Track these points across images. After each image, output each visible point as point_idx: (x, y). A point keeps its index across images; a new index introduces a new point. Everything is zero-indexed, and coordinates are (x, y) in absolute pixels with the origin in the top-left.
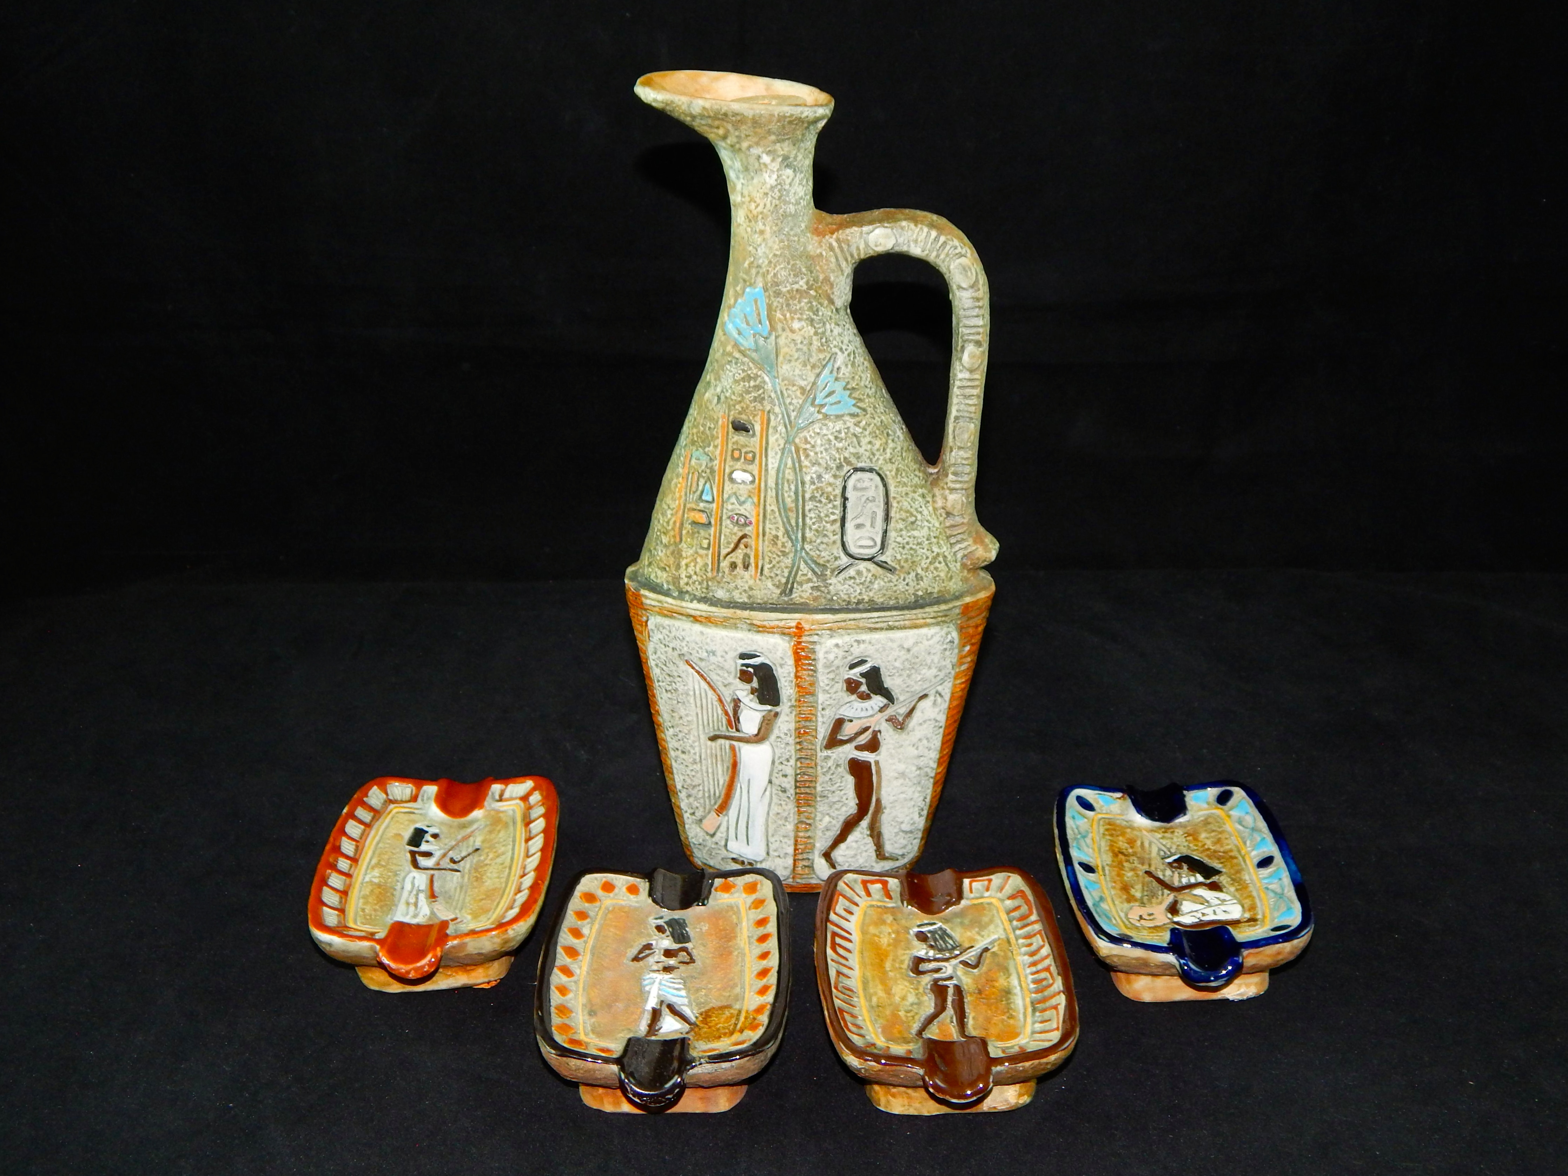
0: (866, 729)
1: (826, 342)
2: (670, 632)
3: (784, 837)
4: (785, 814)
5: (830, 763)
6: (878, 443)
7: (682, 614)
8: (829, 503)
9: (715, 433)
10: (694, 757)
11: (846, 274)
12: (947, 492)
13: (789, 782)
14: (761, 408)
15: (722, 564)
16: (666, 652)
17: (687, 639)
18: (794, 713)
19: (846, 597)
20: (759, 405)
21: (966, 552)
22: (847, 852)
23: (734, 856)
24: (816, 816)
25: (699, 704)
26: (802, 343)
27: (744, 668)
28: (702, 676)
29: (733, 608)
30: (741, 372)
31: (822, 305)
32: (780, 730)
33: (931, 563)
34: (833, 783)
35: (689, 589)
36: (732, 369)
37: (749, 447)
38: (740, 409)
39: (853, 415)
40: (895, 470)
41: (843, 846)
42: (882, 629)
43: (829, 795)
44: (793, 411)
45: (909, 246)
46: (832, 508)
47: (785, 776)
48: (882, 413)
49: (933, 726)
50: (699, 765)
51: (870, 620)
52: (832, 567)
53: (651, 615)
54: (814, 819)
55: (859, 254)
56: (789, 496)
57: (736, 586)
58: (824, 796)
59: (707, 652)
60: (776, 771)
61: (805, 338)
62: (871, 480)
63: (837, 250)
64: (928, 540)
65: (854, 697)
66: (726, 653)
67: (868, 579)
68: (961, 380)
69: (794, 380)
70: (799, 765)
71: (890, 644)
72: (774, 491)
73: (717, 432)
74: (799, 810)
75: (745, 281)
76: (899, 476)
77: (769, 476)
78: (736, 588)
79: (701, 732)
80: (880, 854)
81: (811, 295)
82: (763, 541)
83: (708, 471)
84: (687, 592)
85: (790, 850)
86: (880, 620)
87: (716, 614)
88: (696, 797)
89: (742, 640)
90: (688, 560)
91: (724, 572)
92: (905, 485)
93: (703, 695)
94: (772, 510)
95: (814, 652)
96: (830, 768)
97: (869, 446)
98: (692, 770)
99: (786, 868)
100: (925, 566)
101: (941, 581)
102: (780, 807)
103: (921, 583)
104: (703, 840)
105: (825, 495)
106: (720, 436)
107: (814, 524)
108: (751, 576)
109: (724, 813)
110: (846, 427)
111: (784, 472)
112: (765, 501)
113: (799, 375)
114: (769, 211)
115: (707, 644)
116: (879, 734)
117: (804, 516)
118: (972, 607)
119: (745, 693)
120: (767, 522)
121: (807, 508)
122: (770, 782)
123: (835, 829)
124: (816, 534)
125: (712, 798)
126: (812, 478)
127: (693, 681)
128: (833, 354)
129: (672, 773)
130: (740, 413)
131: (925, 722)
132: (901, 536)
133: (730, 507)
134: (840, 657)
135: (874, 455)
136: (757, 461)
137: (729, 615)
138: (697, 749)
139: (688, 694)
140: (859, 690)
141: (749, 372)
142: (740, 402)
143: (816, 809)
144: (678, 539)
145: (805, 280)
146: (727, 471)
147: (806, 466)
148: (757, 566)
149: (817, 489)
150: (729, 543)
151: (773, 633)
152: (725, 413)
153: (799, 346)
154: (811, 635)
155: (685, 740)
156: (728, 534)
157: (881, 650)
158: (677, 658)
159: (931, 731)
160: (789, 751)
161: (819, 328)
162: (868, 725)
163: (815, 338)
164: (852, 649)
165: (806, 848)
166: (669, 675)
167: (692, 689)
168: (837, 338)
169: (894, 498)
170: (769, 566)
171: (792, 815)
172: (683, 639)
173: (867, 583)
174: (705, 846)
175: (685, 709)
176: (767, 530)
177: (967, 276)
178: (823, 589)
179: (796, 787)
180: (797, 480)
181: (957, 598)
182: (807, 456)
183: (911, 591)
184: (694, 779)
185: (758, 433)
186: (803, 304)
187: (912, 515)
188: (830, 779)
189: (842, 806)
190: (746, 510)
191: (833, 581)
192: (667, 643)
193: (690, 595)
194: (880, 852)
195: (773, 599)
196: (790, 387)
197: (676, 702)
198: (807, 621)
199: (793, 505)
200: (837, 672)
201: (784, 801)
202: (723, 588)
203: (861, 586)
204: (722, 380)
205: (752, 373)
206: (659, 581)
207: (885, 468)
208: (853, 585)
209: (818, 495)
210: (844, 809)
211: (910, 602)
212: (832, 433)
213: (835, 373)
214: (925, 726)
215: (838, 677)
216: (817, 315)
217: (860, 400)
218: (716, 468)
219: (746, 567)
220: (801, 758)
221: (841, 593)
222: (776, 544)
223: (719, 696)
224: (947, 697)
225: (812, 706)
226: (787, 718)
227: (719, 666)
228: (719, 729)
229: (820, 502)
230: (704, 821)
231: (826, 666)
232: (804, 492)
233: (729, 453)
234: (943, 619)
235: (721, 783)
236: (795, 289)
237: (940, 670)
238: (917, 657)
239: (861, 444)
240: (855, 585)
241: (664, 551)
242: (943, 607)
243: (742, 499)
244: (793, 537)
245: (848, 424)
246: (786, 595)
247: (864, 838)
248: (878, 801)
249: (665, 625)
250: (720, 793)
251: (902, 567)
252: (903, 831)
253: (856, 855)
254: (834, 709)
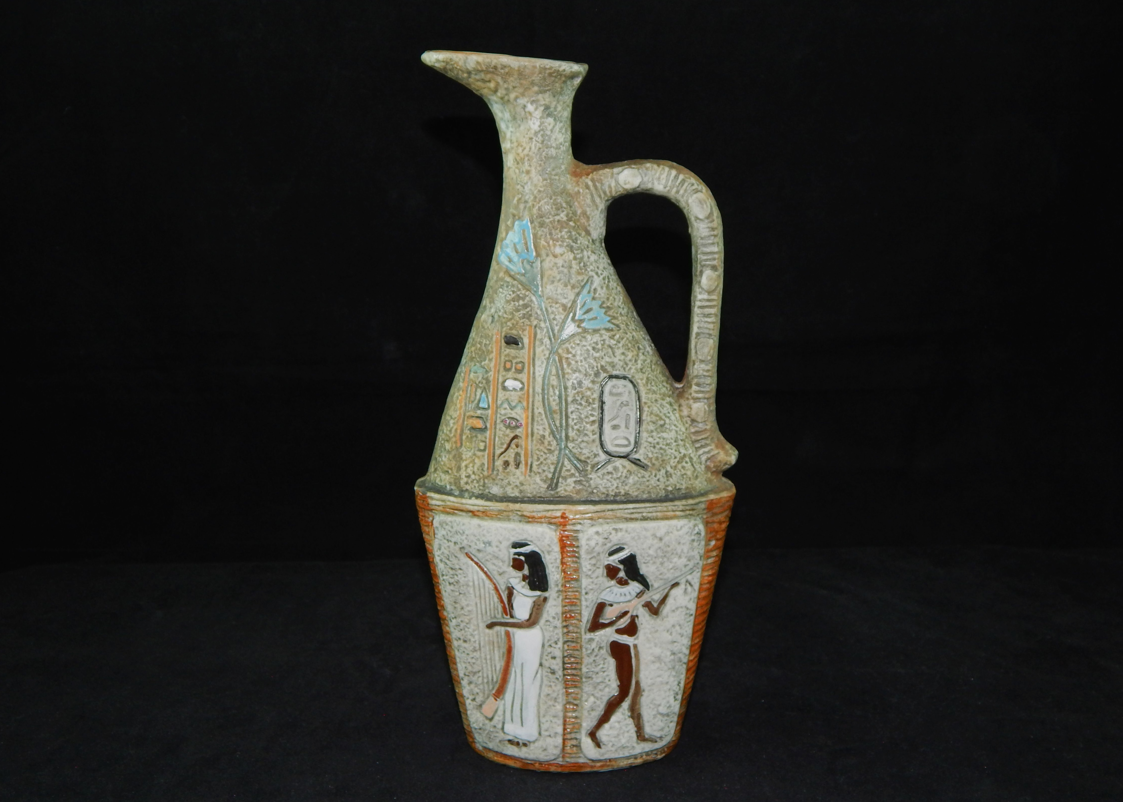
0: (626, 613)
1: (584, 266)
2: (452, 527)
3: (554, 717)
4: (555, 695)
5: (594, 645)
6: (630, 355)
7: (462, 511)
8: (589, 406)
9: (489, 348)
10: (474, 645)
11: (600, 209)
12: (691, 401)
13: (557, 664)
14: (529, 323)
15: (496, 463)
16: (449, 547)
17: (466, 532)
18: (561, 597)
19: (604, 491)
20: (527, 320)
21: (709, 455)
22: (611, 732)
23: (510, 738)
24: (582, 696)
25: (477, 594)
26: (563, 266)
27: (517, 557)
28: (480, 567)
29: (506, 502)
30: (511, 293)
31: (580, 235)
32: (548, 615)
33: (678, 462)
34: (597, 664)
35: (468, 487)
36: (504, 292)
37: (519, 358)
38: (511, 326)
39: (608, 330)
40: (645, 379)
41: (607, 726)
42: (636, 519)
43: (594, 676)
44: (557, 325)
45: (653, 184)
46: (591, 410)
47: (554, 658)
48: (633, 330)
49: (684, 613)
50: (479, 653)
51: (626, 511)
52: (592, 463)
53: (436, 514)
54: (580, 699)
55: (611, 192)
56: (554, 400)
57: (509, 482)
58: (589, 677)
59: (484, 543)
60: (546, 653)
61: (565, 262)
62: (625, 386)
63: (592, 188)
64: (675, 441)
65: (613, 582)
66: (501, 543)
67: (624, 475)
68: (700, 301)
69: (556, 299)
70: (566, 646)
71: (644, 533)
72: (540, 395)
73: (491, 347)
74: (567, 691)
75: (514, 216)
76: (649, 385)
77: (536, 383)
78: (509, 484)
79: (480, 621)
80: (640, 735)
81: (571, 226)
82: (532, 440)
83: (484, 382)
84: (467, 490)
85: (560, 730)
86: (635, 511)
87: (491, 508)
88: (476, 684)
89: (514, 530)
90: (467, 462)
91: (498, 470)
92: (654, 392)
93: (481, 585)
94: (540, 413)
95: (577, 539)
96: (593, 650)
97: (623, 357)
98: (473, 658)
99: (556, 747)
100: (674, 465)
101: (688, 479)
102: (550, 688)
103: (671, 479)
104: (483, 725)
105: (585, 398)
106: (494, 350)
107: (575, 424)
108: (522, 472)
109: (501, 697)
110: (602, 339)
111: (549, 379)
112: (533, 405)
113: (561, 294)
114: (534, 153)
115: (484, 535)
116: (636, 619)
117: (567, 417)
118: (716, 504)
119: (517, 580)
120: (535, 424)
121: (570, 410)
122: (541, 665)
123: (600, 709)
124: (577, 433)
125: (490, 683)
126: (573, 383)
127: (472, 573)
128: (590, 277)
129: (455, 663)
130: (511, 329)
131: (677, 608)
132: (652, 437)
133: (503, 412)
134: (600, 543)
135: (627, 364)
136: (526, 370)
137: (503, 508)
138: (477, 637)
139: (468, 586)
140: (618, 576)
141: (518, 293)
142: (511, 319)
143: (582, 689)
144: (459, 445)
145: (565, 213)
146: (501, 380)
147: (568, 373)
148: (526, 464)
149: (578, 393)
150: (502, 444)
151: (541, 523)
152: (498, 330)
153: (561, 269)
154: (575, 524)
155: (466, 629)
156: (501, 436)
157: (636, 538)
158: (459, 552)
159: (683, 618)
160: (557, 634)
161: (578, 254)
162: (627, 609)
163: (574, 262)
164: (610, 537)
165: (573, 728)
166: (452, 569)
167: (471, 580)
168: (594, 264)
169: (645, 403)
170: (537, 463)
171: (560, 696)
172: (464, 533)
173: (623, 479)
174: (485, 730)
175: (466, 600)
176: (535, 431)
177: (703, 208)
178: (584, 483)
179: (564, 669)
180: (560, 386)
181: (702, 495)
182: (569, 364)
183: (662, 486)
184: (475, 666)
185: (526, 345)
186: (563, 233)
187: (661, 419)
188: (594, 661)
189: (605, 687)
190: (516, 413)
191: (593, 476)
192: (450, 539)
193: (469, 493)
194: (640, 733)
195: (540, 493)
196: (554, 305)
197: (458, 593)
198: (571, 511)
199: (557, 408)
200: (598, 558)
201: (554, 682)
202: (497, 484)
203: (618, 481)
204: (496, 302)
205: (521, 293)
206: (442, 484)
207: (637, 377)
208: (610, 479)
209: (578, 398)
210: (607, 690)
211: (661, 496)
212: (590, 345)
213: (592, 294)
214: (678, 612)
215: (599, 563)
216: (576, 243)
217: (614, 318)
218: (491, 379)
219: (517, 465)
220: (568, 641)
221: (600, 486)
222: (543, 443)
223: (495, 584)
224: (697, 586)
225: (577, 591)
226: (554, 603)
227: (494, 556)
228: (495, 617)
229: (581, 404)
230: (484, 706)
231: (588, 552)
232: (567, 396)
233: (502, 365)
234: (691, 512)
235: (498, 668)
236: (556, 220)
237: (689, 560)
238: (669, 546)
239: (616, 354)
240: (612, 480)
241: (447, 457)
242: (691, 501)
243: (513, 404)
244: (558, 436)
245: (604, 337)
246: (552, 490)
247: (625, 719)
248: (638, 683)
249: (447, 522)
250: (497, 679)
251: (654, 465)
252: (661, 714)
253: (618, 735)
254: (596, 594)
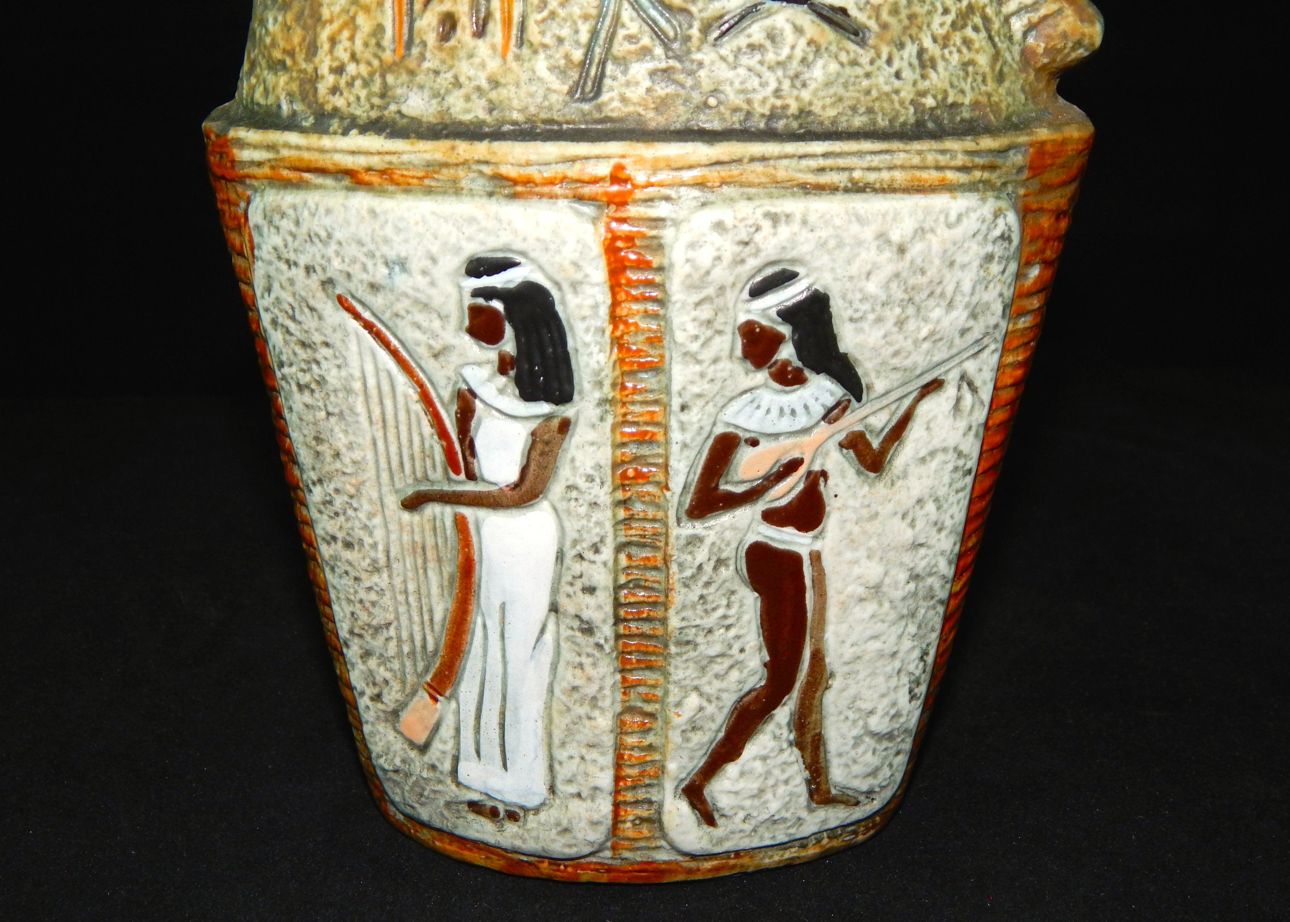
0: (793, 466)
2: (297, 223)
3: (591, 746)
4: (591, 690)
5: (702, 555)
7: (321, 171)
10: (372, 554)
13: (600, 607)
15: (418, 24)
16: (292, 282)
17: (338, 235)
18: (610, 420)
19: (738, 100)
21: (1035, 17)
22: (741, 785)
23: (475, 797)
24: (666, 693)
25: (376, 412)
27: (481, 301)
28: (378, 336)
29: (447, 137)
32: (574, 469)
33: (953, 24)
34: (709, 607)
35: (339, 102)
41: (732, 769)
42: (834, 189)
43: (700, 640)
47: (590, 590)
49: (950, 467)
50: (385, 575)
51: (804, 163)
52: (706, 15)
53: (255, 190)
54: (662, 701)
57: (456, 78)
58: (688, 643)
59: (386, 264)
60: (567, 578)
65: (762, 376)
66: (434, 260)
67: (799, 53)
70: (623, 557)
71: (855, 228)
74: (624, 680)
78: (457, 84)
79: (385, 489)
80: (817, 789)
84: (336, 110)
85: (606, 780)
86: (829, 162)
87: (405, 158)
88: (381, 655)
89: (472, 220)
90: (336, 25)
91: (424, 44)
93: (386, 388)
95: (658, 247)
96: (700, 567)
98: (370, 589)
99: (594, 824)
100: (941, 32)
101: (979, 79)
102: (578, 672)
103: (932, 74)
104: (404, 761)
108: (493, 47)
109: (448, 693)
115: (386, 241)
116: (822, 479)
118: (1053, 155)
119: (486, 371)
122: (554, 608)
123: (714, 727)
125: (419, 657)
127: (360, 353)
129: (329, 604)
131: (932, 454)
134: (727, 257)
137: (439, 156)
138: (379, 534)
139: (349, 391)
140: (774, 359)
143: (666, 675)
148: (507, 22)
151: (553, 197)
154: (651, 200)
155: (350, 512)
157: (832, 243)
158: (320, 295)
159: (946, 479)
160: (598, 524)
162: (796, 455)
164: (758, 237)
165: (642, 774)
166: (303, 345)
167: (357, 374)
170: (539, 17)
171: (607, 692)
172: (330, 236)
173: (795, 66)
174: (408, 775)
175: (346, 432)
178: (681, 77)
179: (618, 620)
181: (1016, 127)
183: (907, 94)
184: (375, 611)
188: (702, 597)
189: (731, 667)
191: (706, 55)
192: (292, 256)
193: (342, 119)
194: (818, 784)
195: (550, 108)
197: (323, 414)
198: (640, 161)
200: (720, 301)
201: (588, 655)
202: (421, 87)
203: (780, 73)
206: (271, 100)
208: (758, 67)
210: (735, 675)
211: (904, 124)
214: (934, 464)
215: (721, 319)
219: (480, 32)
220: (629, 544)
221: (728, 89)
223: (421, 385)
224: (986, 394)
225: (656, 402)
226: (591, 435)
227: (417, 302)
228: (426, 478)
230: (405, 716)
231: (691, 286)
234: (986, 175)
235: (438, 616)
237: (974, 316)
238: (923, 272)
240: (764, 70)
241: (280, 18)
242: (987, 143)
246: (583, 100)
247: (782, 750)
248: (818, 657)
249: (284, 207)
250: (437, 645)
251: (885, 27)
252: (873, 735)
253: (761, 791)
254: (710, 408)
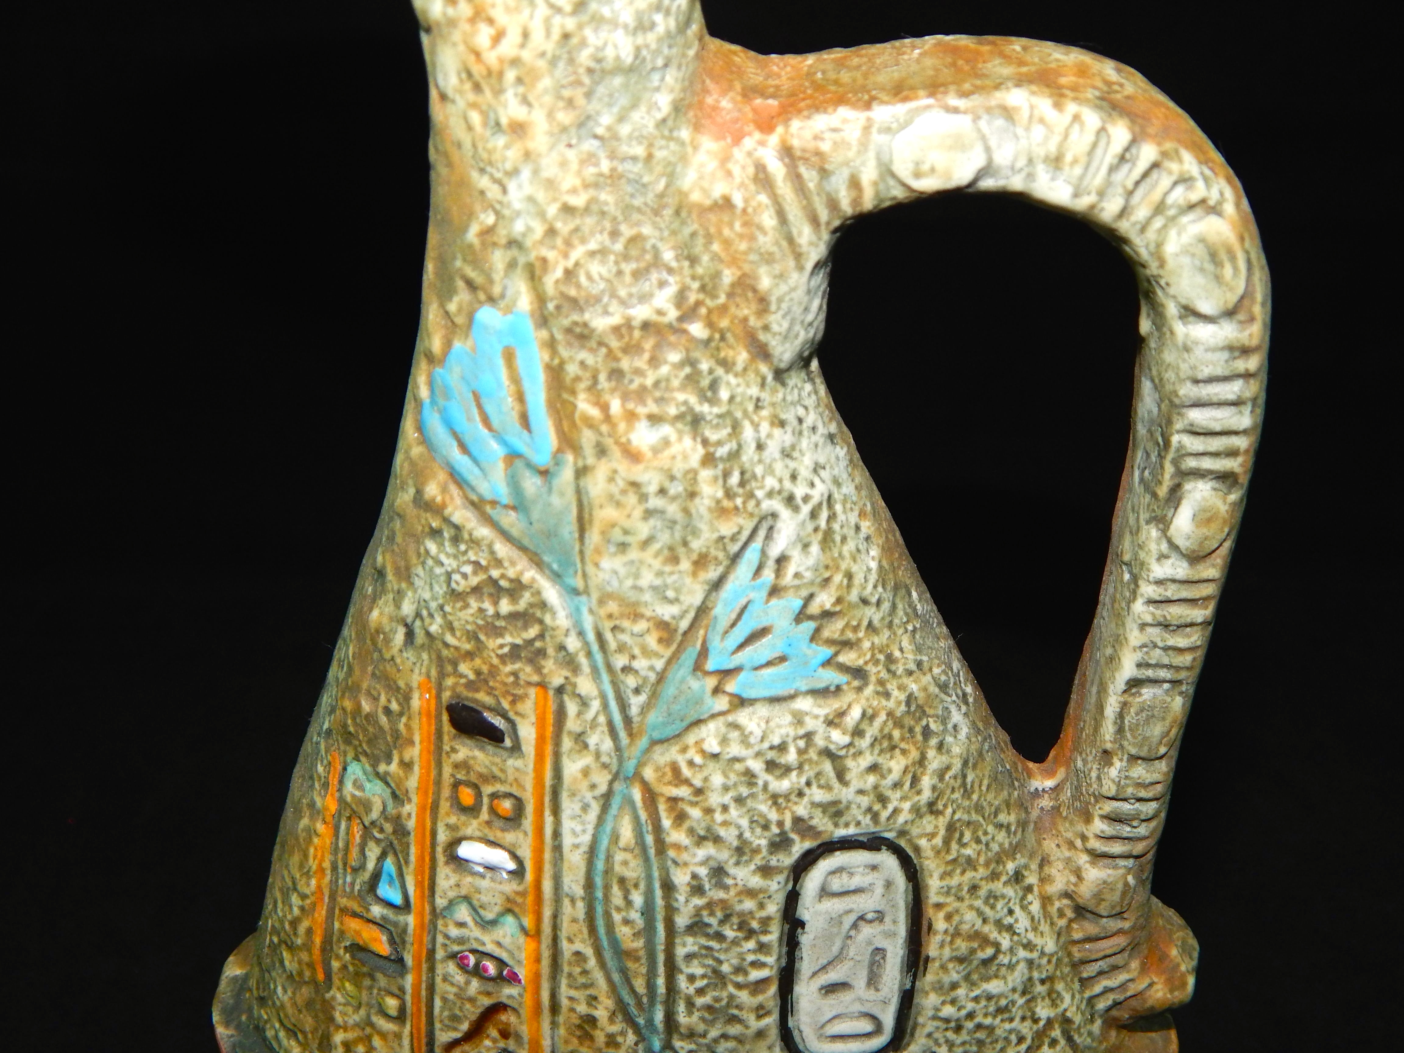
1: (742, 484)
6: (896, 765)
8: (747, 938)
9: (401, 727)
11: (809, 265)
12: (1083, 859)
14: (535, 678)
20: (528, 669)
21: (1120, 994)
26: (662, 491)
30: (468, 569)
31: (726, 364)
36: (443, 558)
37: (502, 782)
38: (472, 676)
39: (821, 693)
40: (942, 832)
44: (637, 691)
45: (1031, 176)
46: (754, 952)
48: (910, 673)
55: (856, 201)
56: (626, 922)
61: (672, 478)
62: (874, 868)
63: (785, 190)
64: (1024, 993)
68: (1159, 582)
69: (637, 604)
72: (580, 905)
73: (408, 726)
75: (471, 285)
76: (954, 846)
77: (565, 866)
81: (693, 339)
82: (554, 1025)
83: (388, 827)
92: (970, 864)
94: (578, 953)
97: (872, 779)
105: (735, 920)
106: (417, 738)
107: (701, 992)
110: (801, 732)
111: (609, 858)
112: (555, 928)
113: (654, 588)
114: (543, 54)
117: (672, 969)
120: (564, 982)
121: (680, 952)
124: (707, 1015)
126: (695, 876)
128: (763, 518)
130: (471, 685)
132: (953, 1002)
133: (454, 932)
135: (883, 800)
136: (528, 822)
141: (495, 573)
142: (470, 655)
144: (321, 976)
145: (671, 290)
146: (443, 837)
147: (677, 847)
149: (710, 906)
150: (455, 1018)
152: (428, 677)
153: (655, 502)
156: (451, 997)
161: (719, 443)
163: (706, 474)
168: (779, 467)
169: (939, 906)
176: (565, 1002)
177: (1218, 279)
180: (649, 878)
182: (680, 818)
185: (529, 747)
186: (664, 370)
187: (985, 941)
190: (499, 944)
196: (626, 624)
199: (639, 943)
204: (417, 582)
205: (503, 576)
207: (915, 831)
209: (713, 921)
212: (758, 754)
213: (768, 575)
216: (713, 401)
217: (846, 644)
218: (411, 824)
222: (591, 1038)
229: (719, 937)
232: (670, 911)
233: (446, 792)
236: (636, 323)
239: (848, 777)
241: (290, 990)
243: (489, 916)
244: (641, 1021)
245: (810, 724)
